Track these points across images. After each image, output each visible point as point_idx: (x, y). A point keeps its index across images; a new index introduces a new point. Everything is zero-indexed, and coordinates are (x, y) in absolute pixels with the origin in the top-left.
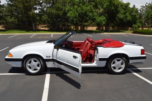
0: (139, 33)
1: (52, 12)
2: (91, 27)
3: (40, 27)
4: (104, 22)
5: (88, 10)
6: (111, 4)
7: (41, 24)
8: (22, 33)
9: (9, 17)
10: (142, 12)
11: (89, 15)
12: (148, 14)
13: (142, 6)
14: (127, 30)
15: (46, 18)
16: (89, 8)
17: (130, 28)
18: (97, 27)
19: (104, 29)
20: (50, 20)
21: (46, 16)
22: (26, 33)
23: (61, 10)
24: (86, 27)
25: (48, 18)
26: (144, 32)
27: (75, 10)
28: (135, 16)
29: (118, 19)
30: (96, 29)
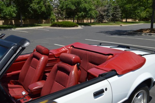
0: (59, 26)
4: (14, 14)
10: (54, 3)
12: (63, 5)
14: (41, 23)
17: (44, 21)
18: (3, 21)
19: (14, 23)
26: (64, 24)
29: (32, 10)
30: (2, 23)
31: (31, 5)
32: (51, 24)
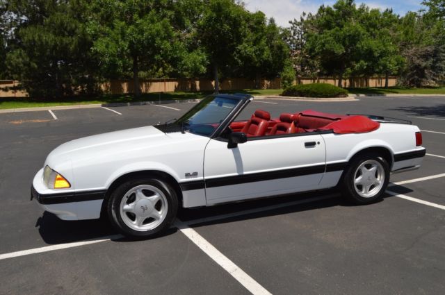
0: (301, 94)
1: (44, 41)
4: (203, 67)
6: (219, 16)
10: (294, 39)
11: (162, 47)
12: (314, 43)
13: (293, 21)
14: (260, 86)
15: (21, 60)
16: (159, 26)
17: (267, 82)
18: (177, 84)
19: (198, 87)
20: (36, 66)
21: (20, 55)
23: (72, 33)
24: (144, 85)
25: (28, 60)
26: (313, 90)
27: (118, 34)
28: (280, 48)
29: (241, 57)
30: (174, 88)
31: (240, 47)
32: (282, 90)
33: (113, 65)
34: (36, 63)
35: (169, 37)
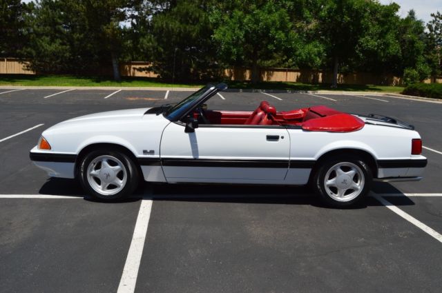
1: (170, 28)
2: (280, 73)
3: (134, 69)
4: (318, 59)
5: (274, 22)
6: (340, 8)
7: (137, 59)
8: (81, 86)
9: (48, 39)
10: (436, 33)
11: (276, 37)
15: (151, 44)
16: (275, 16)
17: (396, 79)
18: (299, 74)
19: (320, 79)
20: (162, 50)
21: (150, 39)
22: (93, 86)
23: (196, 20)
24: (266, 73)
25: (156, 44)
27: (235, 23)
28: (412, 42)
29: (362, 51)
30: (296, 78)
31: (362, 40)
32: (402, 89)
33: (228, 53)
34: (163, 48)
35: (283, 27)
